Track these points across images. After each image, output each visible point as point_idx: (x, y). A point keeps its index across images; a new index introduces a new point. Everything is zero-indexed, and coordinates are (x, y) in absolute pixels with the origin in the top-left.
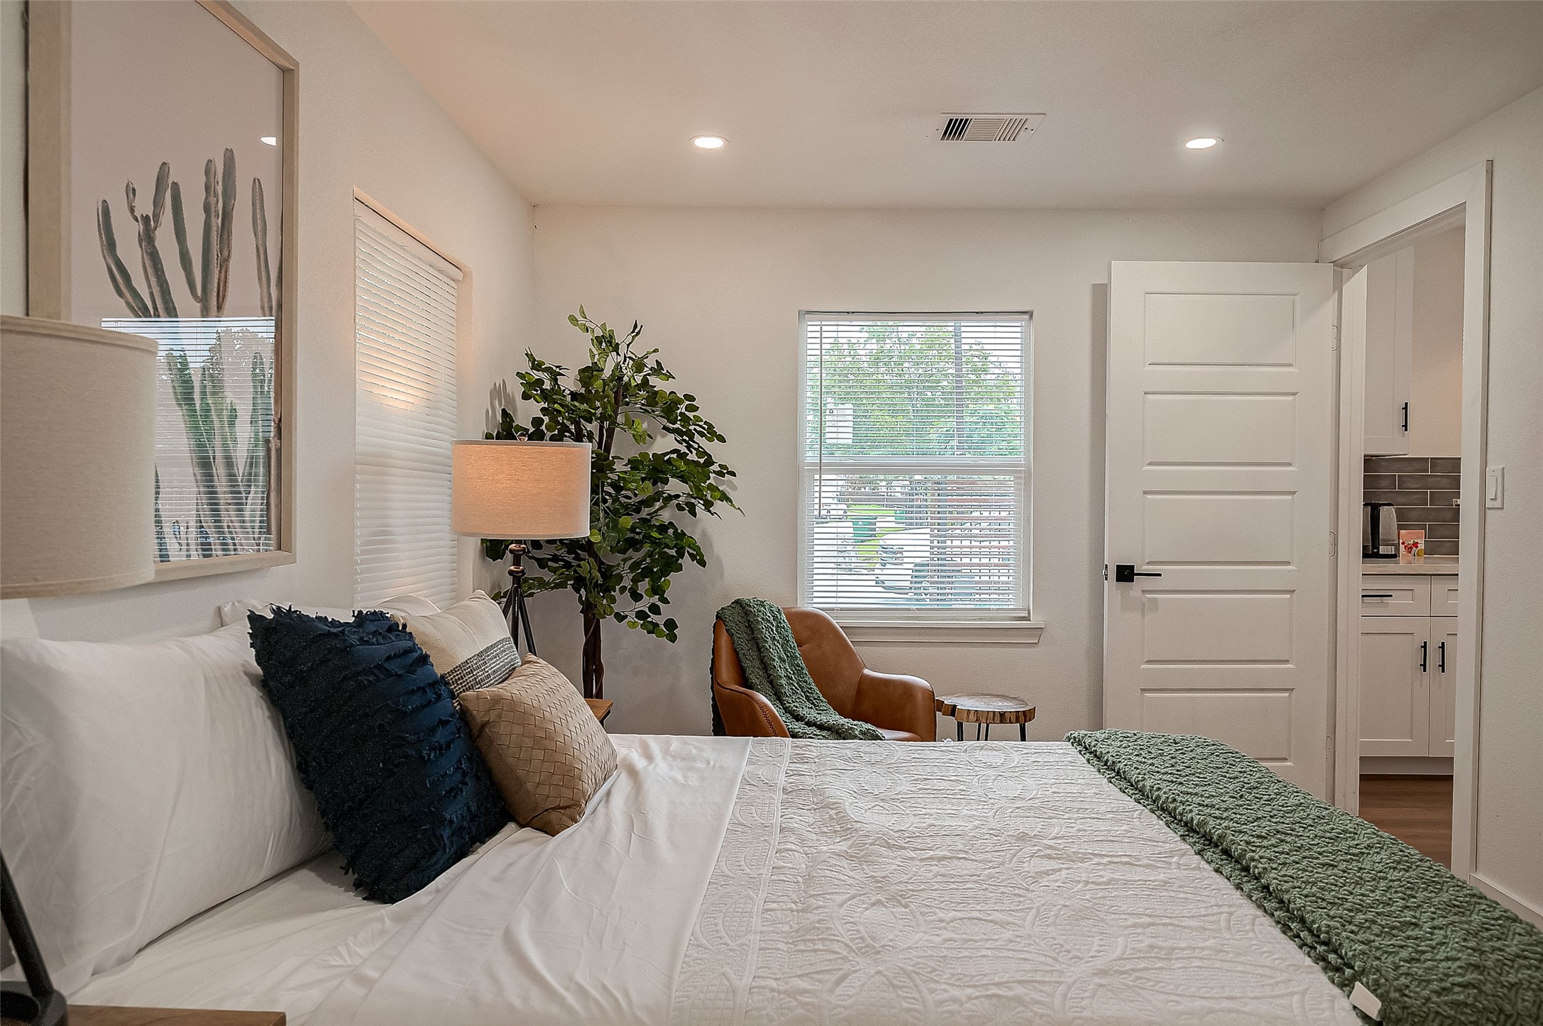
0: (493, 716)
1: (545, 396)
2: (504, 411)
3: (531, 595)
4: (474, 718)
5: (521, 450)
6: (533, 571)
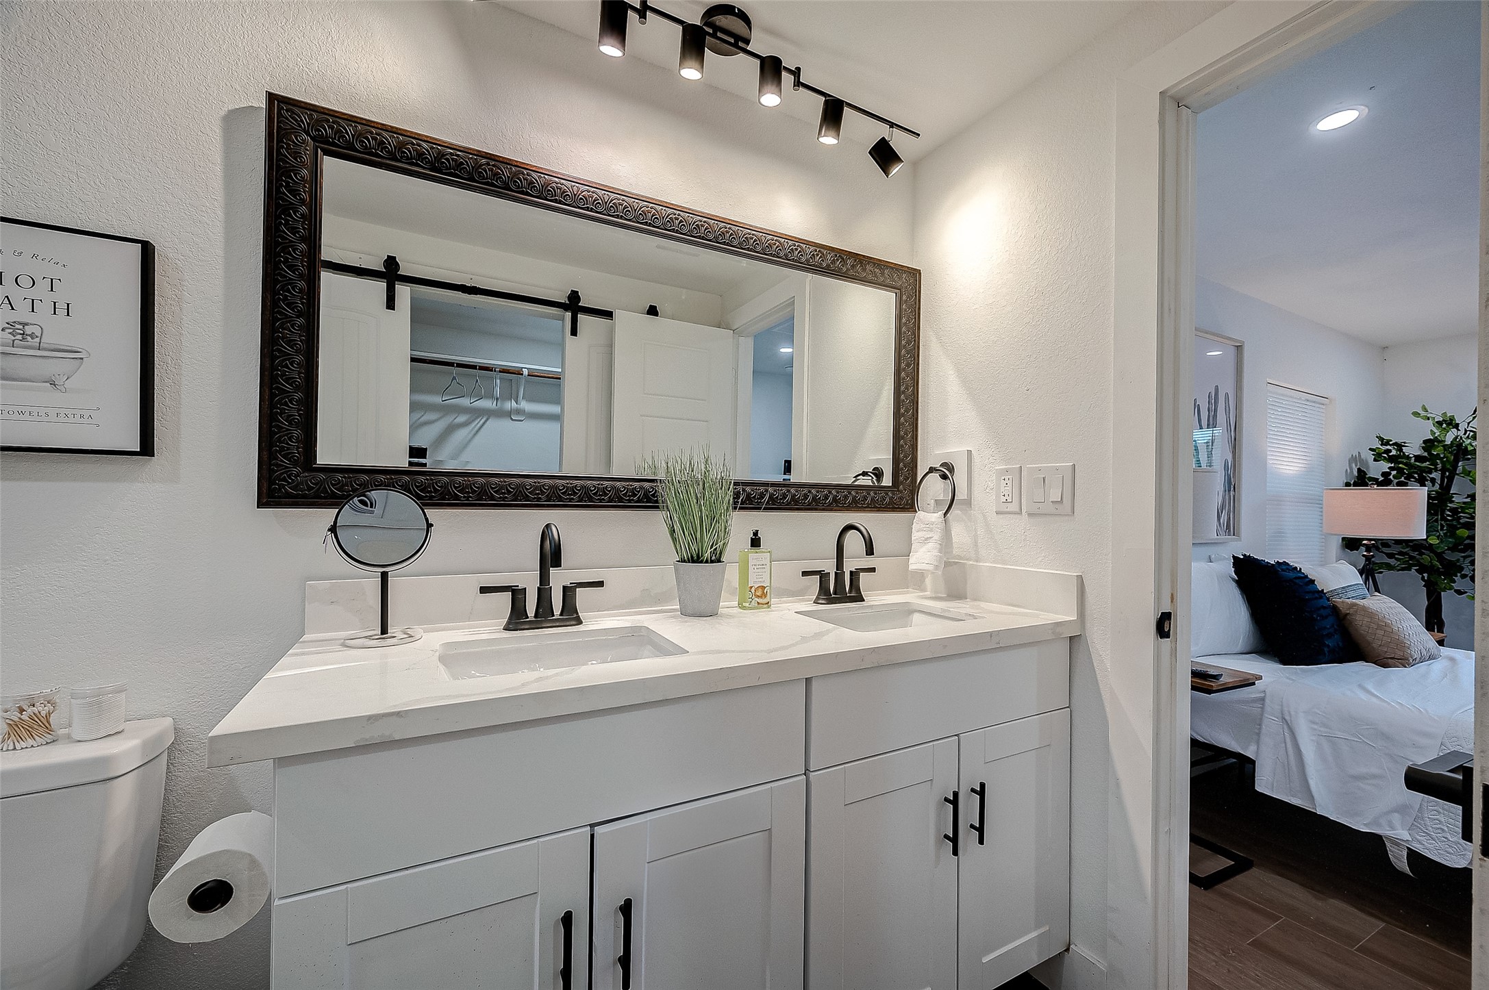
0: (1351, 611)
1: (1391, 459)
2: (1359, 469)
3: (1381, 573)
4: (1341, 610)
5: (1372, 494)
6: (1380, 558)
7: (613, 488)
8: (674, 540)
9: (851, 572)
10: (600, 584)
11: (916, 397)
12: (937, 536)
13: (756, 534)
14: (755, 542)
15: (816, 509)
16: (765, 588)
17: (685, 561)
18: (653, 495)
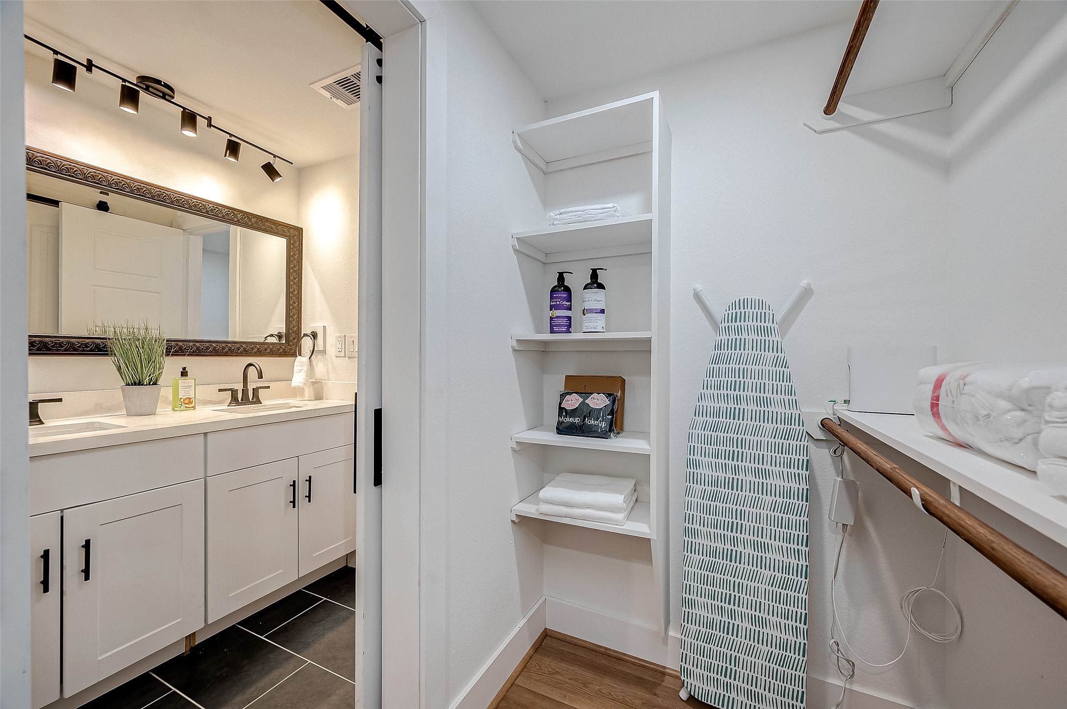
7: (93, 343)
8: (121, 373)
9: (253, 389)
10: (60, 400)
11: (300, 296)
12: (305, 368)
13: (184, 369)
14: (184, 373)
15: (231, 355)
16: (191, 399)
17: (129, 385)
18: (104, 347)
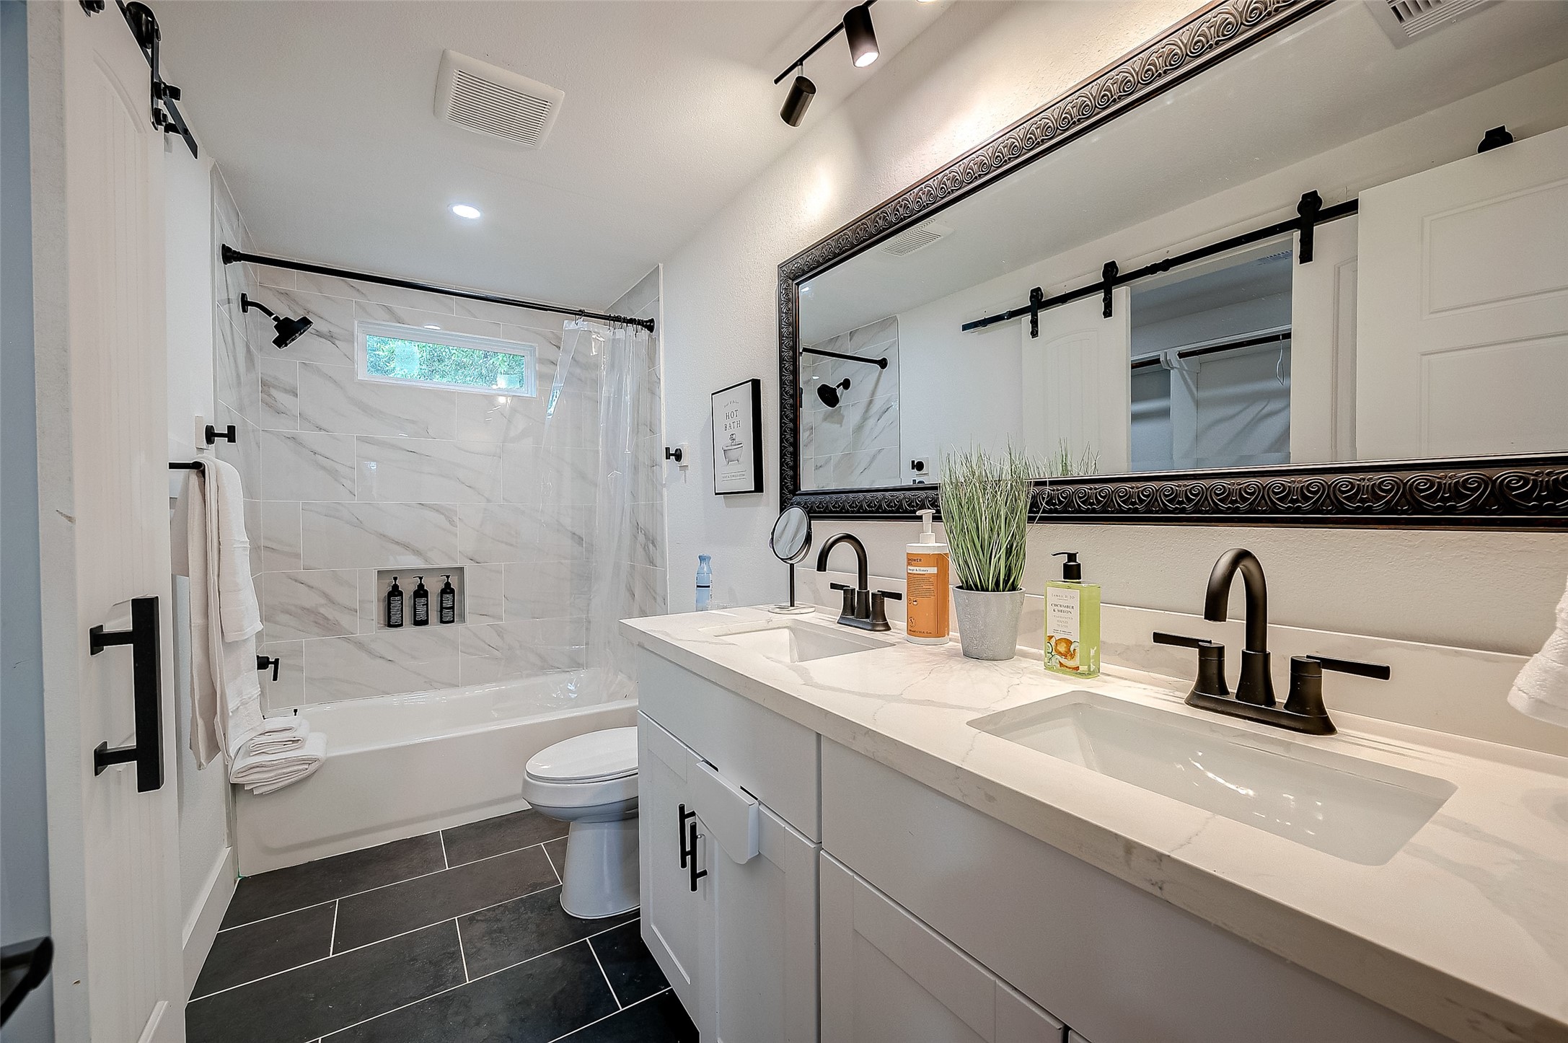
9: (1297, 666)
13: (1074, 557)
14: (1072, 571)
16: (1071, 643)
